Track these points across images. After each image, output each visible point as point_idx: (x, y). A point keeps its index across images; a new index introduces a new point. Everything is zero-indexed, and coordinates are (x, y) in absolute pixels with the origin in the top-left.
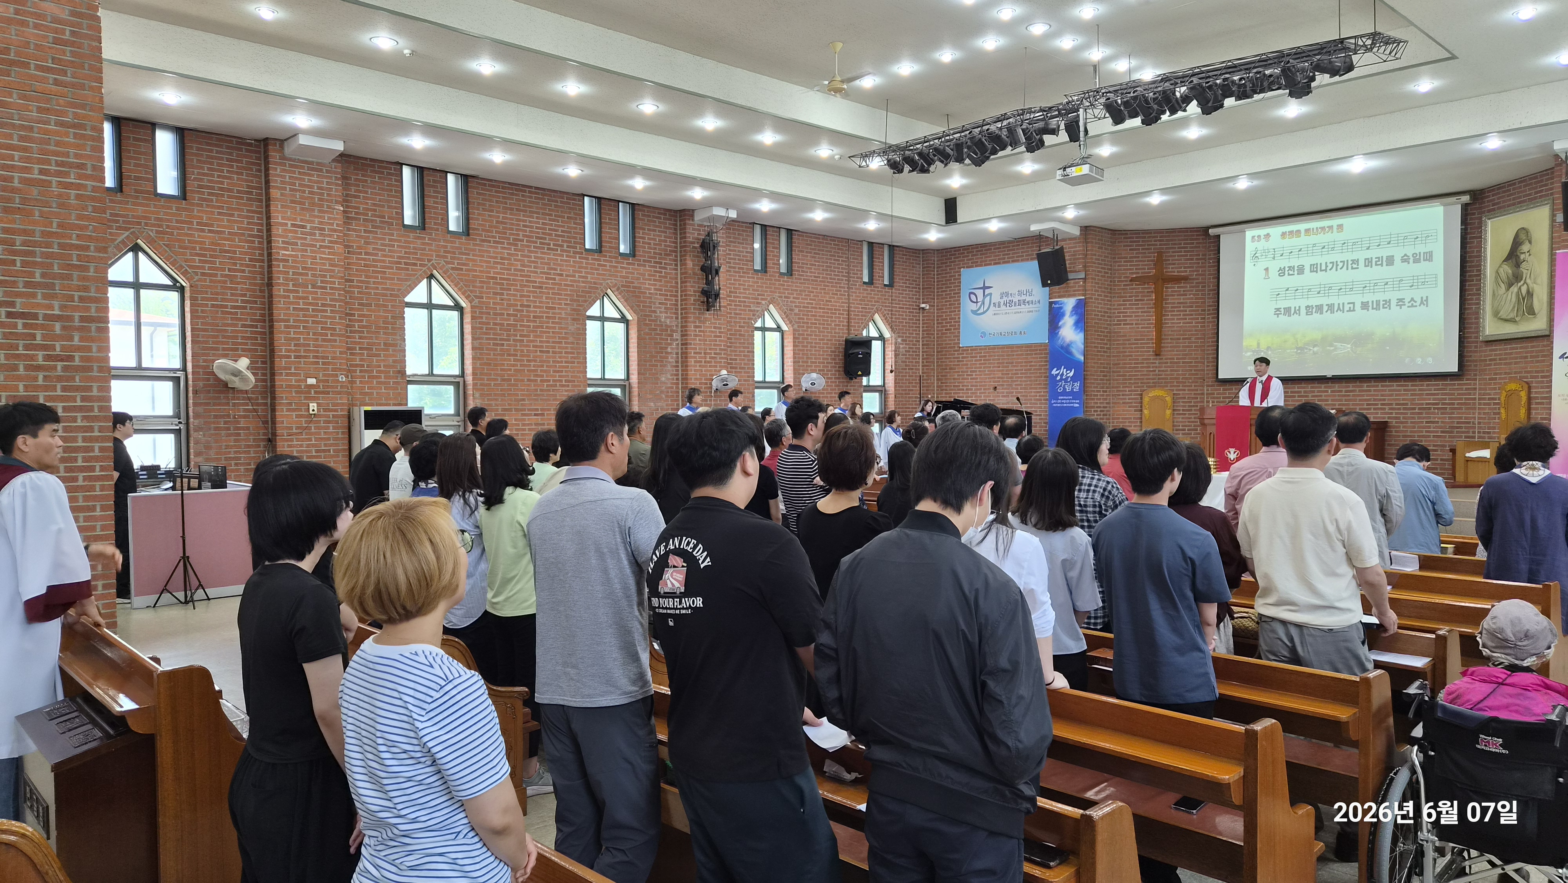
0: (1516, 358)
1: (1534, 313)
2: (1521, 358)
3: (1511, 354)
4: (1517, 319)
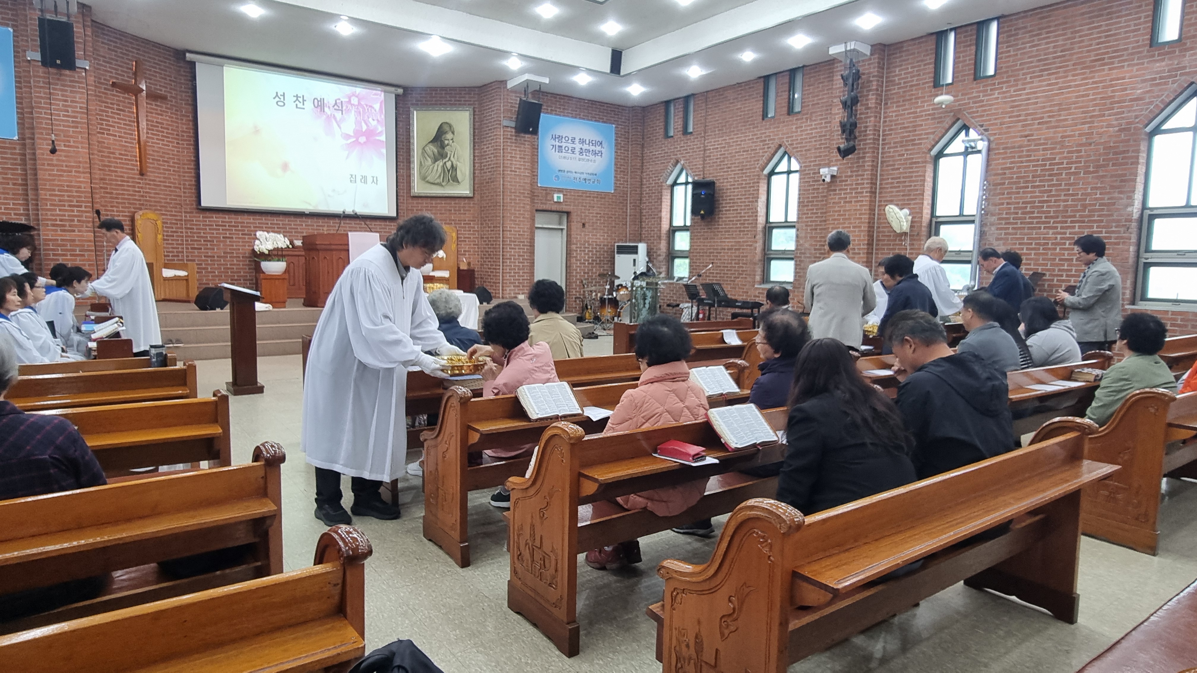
0: (442, 210)
1: (458, 182)
2: (445, 210)
3: (437, 207)
4: (443, 184)
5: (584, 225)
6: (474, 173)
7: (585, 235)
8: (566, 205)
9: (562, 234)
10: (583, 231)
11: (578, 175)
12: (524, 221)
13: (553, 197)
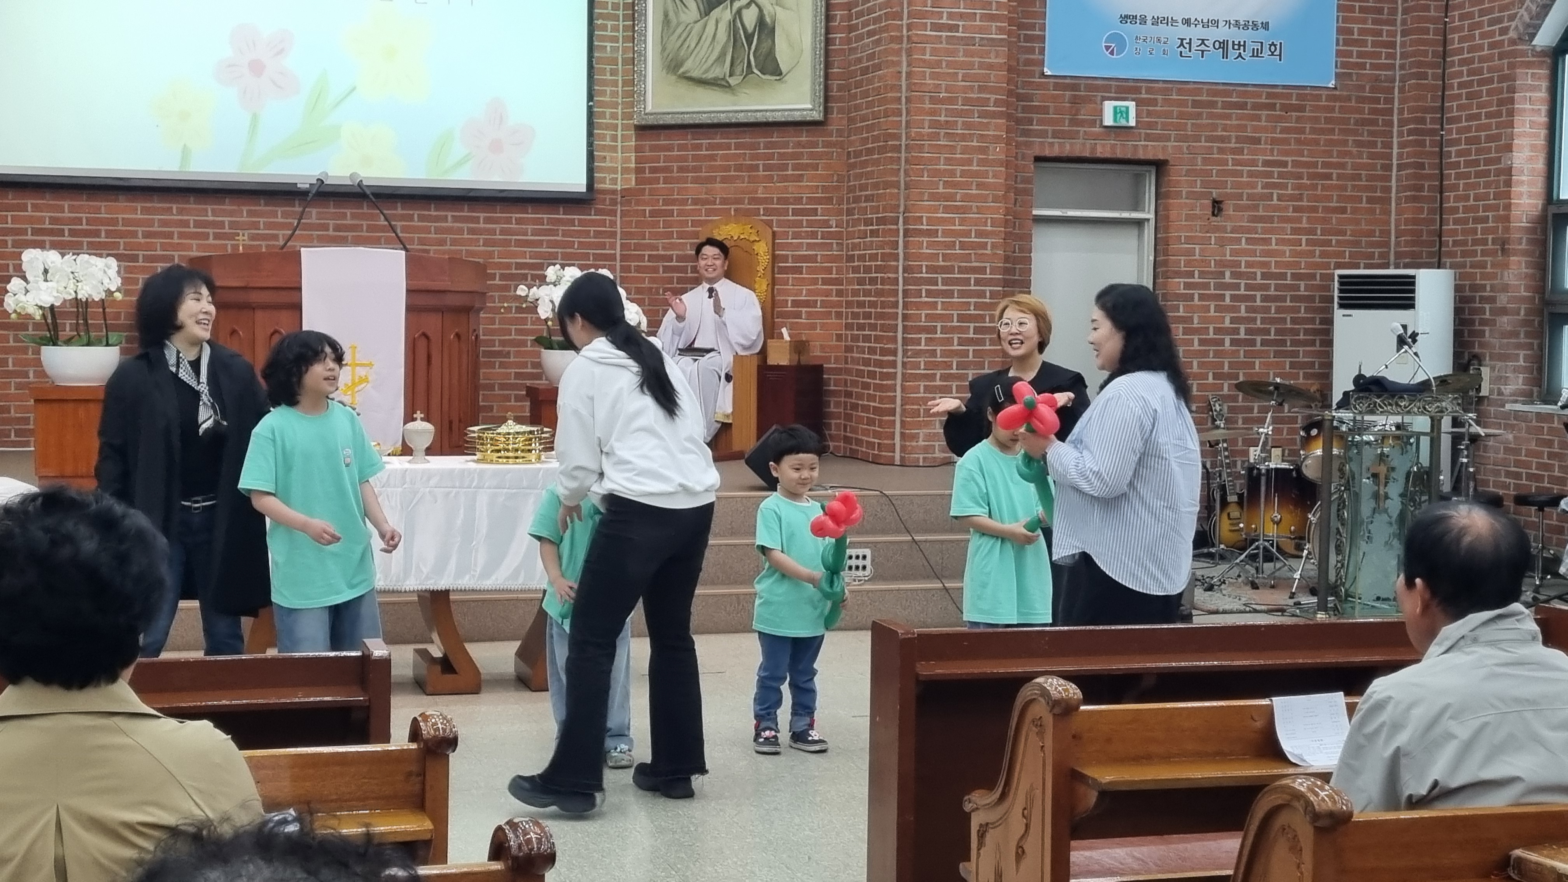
0: (727, 169)
1: (776, 71)
2: (739, 168)
3: (712, 158)
4: (732, 81)
5: (1217, 206)
6: (828, 42)
7: (1222, 243)
8: (1148, 138)
9: (1140, 236)
10: (1217, 229)
11: (1195, 33)
12: (984, 198)
13: (1100, 113)
